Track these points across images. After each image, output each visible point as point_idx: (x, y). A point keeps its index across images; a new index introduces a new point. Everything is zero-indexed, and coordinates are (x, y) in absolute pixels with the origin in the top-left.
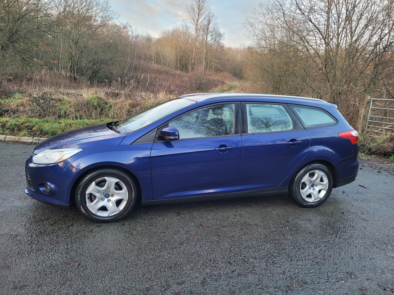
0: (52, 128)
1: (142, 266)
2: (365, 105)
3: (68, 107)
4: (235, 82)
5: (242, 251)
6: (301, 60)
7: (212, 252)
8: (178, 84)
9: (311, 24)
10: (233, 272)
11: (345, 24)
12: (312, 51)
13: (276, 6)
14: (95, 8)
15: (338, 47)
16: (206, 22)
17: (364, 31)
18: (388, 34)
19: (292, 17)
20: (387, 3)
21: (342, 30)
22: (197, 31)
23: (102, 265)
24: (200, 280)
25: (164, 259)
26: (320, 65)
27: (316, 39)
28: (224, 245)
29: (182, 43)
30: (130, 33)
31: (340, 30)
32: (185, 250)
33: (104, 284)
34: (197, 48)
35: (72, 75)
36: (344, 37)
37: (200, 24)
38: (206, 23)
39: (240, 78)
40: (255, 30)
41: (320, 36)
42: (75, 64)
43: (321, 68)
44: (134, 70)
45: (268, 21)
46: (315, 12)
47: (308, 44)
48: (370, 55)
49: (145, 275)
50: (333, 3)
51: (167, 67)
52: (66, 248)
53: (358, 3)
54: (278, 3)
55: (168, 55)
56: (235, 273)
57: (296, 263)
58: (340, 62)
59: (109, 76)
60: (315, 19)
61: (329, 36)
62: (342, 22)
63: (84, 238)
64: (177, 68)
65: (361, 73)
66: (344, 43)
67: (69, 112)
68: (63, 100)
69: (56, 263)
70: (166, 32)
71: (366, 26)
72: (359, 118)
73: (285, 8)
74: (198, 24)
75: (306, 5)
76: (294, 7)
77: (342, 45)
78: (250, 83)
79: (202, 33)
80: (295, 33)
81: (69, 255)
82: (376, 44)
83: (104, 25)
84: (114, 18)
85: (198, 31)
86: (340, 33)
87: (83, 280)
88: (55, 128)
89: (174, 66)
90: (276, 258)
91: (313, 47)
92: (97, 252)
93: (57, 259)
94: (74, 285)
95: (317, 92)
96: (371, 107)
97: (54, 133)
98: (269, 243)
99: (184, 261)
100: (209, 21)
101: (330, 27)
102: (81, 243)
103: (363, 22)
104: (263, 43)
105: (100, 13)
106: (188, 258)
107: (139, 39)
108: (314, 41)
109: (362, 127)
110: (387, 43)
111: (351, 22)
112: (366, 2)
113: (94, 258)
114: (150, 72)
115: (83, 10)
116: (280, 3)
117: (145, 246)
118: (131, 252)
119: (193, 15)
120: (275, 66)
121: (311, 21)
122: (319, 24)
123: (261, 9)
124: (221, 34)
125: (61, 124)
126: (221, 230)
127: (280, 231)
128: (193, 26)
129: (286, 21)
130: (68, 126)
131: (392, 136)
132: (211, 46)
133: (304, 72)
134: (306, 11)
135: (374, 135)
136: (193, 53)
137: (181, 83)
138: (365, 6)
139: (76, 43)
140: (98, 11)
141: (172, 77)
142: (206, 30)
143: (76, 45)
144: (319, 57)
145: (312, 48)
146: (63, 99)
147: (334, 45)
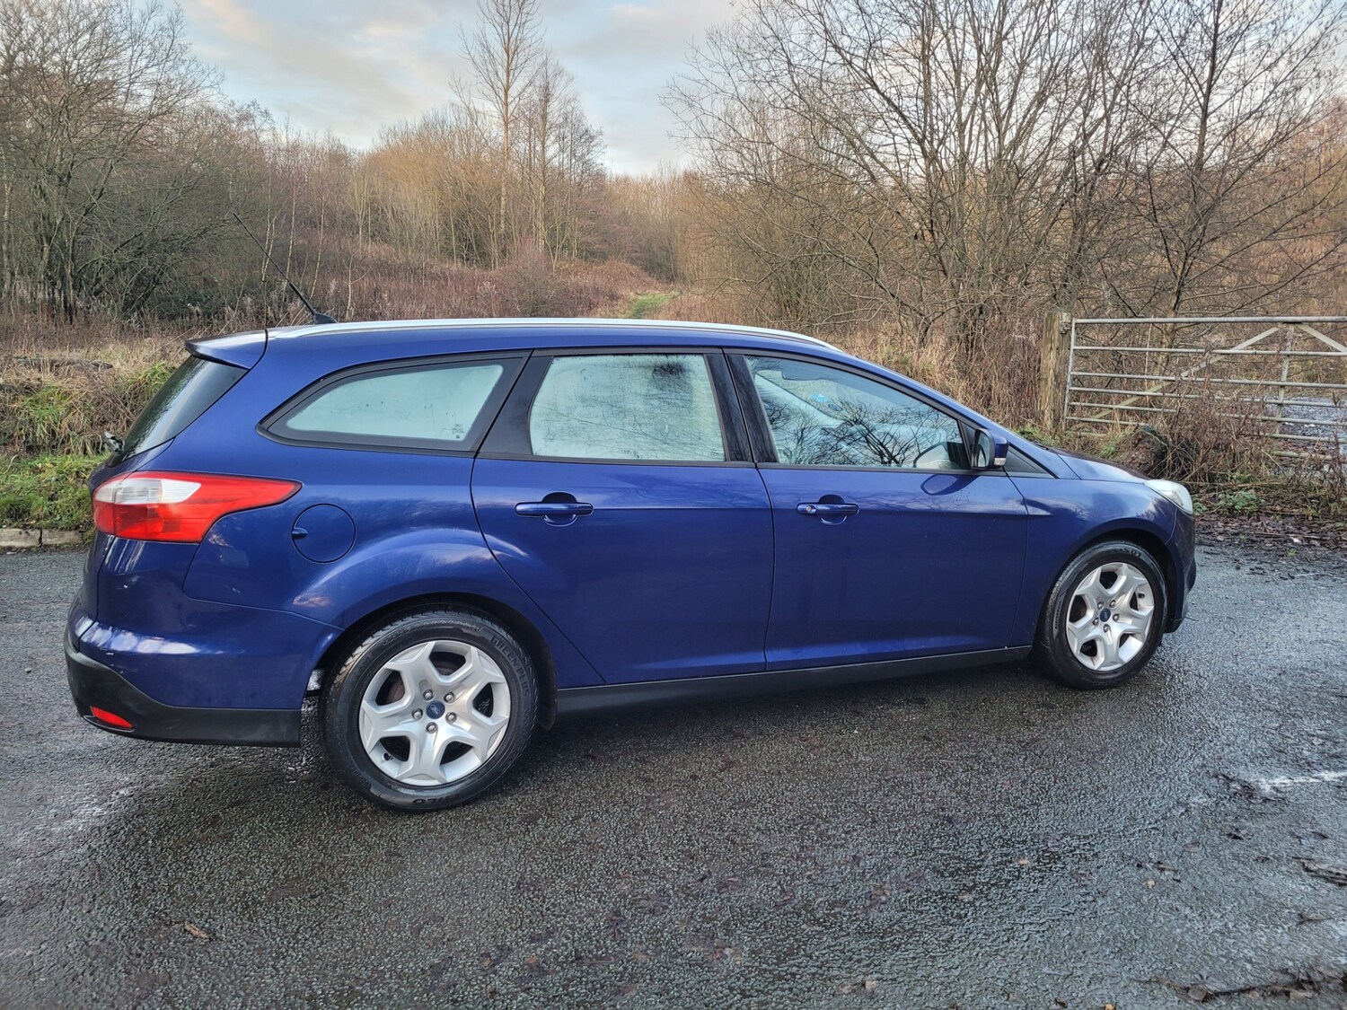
0: (9, 489)
1: (408, 905)
2: (1056, 341)
3: (62, 410)
4: (651, 291)
5: (724, 816)
6: (856, 210)
7: (631, 832)
8: (459, 309)
9: (877, 96)
10: (702, 880)
11: (977, 93)
12: (889, 182)
13: (761, 39)
14: (129, 52)
15: (963, 166)
16: (535, 95)
17: (1035, 112)
18: (1105, 121)
19: (817, 75)
20: (1094, 25)
21: (971, 111)
22: (506, 124)
23: (270, 922)
24: (601, 917)
25: (479, 872)
26: (917, 225)
27: (895, 144)
28: (667, 807)
29: (459, 168)
30: (264, 137)
31: (965, 110)
32: (544, 838)
33: (285, 978)
34: (512, 182)
35: (57, 295)
36: (979, 132)
37: (517, 99)
38: (536, 98)
39: (667, 278)
40: (704, 118)
41: (907, 131)
42: (65, 256)
43: (920, 232)
44: (293, 268)
45: (742, 90)
46: (886, 58)
47: (873, 157)
48: (1059, 188)
49: (420, 929)
50: (936, 29)
51: (412, 252)
52: (130, 886)
53: (1008, 26)
54: (767, 28)
55: (412, 209)
56: (711, 883)
57: (889, 828)
58: (975, 213)
59: (201, 292)
60: (885, 78)
61: (933, 131)
62: (966, 88)
63: (191, 846)
64: (451, 254)
65: (1038, 243)
66: (979, 153)
67: (68, 430)
68: (39, 388)
69: (105, 937)
70: (397, 129)
71: (1040, 99)
72: (1044, 382)
73: (791, 45)
74: (510, 100)
75: (855, 34)
76: (817, 44)
77: (975, 160)
78: (701, 291)
79: (528, 131)
80: (831, 123)
81: (146, 906)
82: (1074, 152)
83: (164, 110)
84: (203, 88)
85: (511, 125)
86: (967, 121)
87: (209, 975)
88: (19, 492)
89: (437, 248)
90: (827, 822)
91: (890, 168)
92: (246, 885)
93: (105, 924)
94: (182, 994)
95: (915, 310)
96: (1073, 347)
97: (17, 510)
98: (803, 782)
99: (545, 869)
100: (547, 88)
101: (934, 105)
102: (182, 865)
103: (1030, 87)
104: (732, 159)
105: (149, 71)
106: (556, 860)
107: (300, 157)
108: (890, 149)
109: (1054, 411)
110: (1104, 149)
111: (993, 87)
112: (1033, 24)
113: (237, 902)
114: (353, 272)
115: (81, 61)
116: (774, 30)
117: (411, 842)
118: (362, 867)
119: (490, 69)
120: (779, 233)
121: (874, 86)
122: (899, 95)
123: (715, 50)
124: (592, 133)
125: (42, 475)
126: (654, 764)
127: (836, 742)
128: (493, 109)
129: (797, 87)
130: (71, 480)
131: (1137, 431)
132: (561, 174)
133: (869, 248)
134: (856, 53)
135: (1091, 431)
136: (499, 199)
137: (470, 303)
138: (1030, 35)
139: (65, 179)
140: (139, 63)
141: (434, 286)
142: (538, 120)
143: (62, 187)
144: (910, 199)
145: (887, 170)
146: (38, 385)
147: (952, 160)
